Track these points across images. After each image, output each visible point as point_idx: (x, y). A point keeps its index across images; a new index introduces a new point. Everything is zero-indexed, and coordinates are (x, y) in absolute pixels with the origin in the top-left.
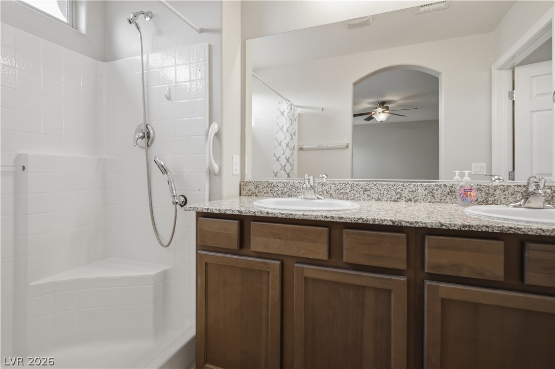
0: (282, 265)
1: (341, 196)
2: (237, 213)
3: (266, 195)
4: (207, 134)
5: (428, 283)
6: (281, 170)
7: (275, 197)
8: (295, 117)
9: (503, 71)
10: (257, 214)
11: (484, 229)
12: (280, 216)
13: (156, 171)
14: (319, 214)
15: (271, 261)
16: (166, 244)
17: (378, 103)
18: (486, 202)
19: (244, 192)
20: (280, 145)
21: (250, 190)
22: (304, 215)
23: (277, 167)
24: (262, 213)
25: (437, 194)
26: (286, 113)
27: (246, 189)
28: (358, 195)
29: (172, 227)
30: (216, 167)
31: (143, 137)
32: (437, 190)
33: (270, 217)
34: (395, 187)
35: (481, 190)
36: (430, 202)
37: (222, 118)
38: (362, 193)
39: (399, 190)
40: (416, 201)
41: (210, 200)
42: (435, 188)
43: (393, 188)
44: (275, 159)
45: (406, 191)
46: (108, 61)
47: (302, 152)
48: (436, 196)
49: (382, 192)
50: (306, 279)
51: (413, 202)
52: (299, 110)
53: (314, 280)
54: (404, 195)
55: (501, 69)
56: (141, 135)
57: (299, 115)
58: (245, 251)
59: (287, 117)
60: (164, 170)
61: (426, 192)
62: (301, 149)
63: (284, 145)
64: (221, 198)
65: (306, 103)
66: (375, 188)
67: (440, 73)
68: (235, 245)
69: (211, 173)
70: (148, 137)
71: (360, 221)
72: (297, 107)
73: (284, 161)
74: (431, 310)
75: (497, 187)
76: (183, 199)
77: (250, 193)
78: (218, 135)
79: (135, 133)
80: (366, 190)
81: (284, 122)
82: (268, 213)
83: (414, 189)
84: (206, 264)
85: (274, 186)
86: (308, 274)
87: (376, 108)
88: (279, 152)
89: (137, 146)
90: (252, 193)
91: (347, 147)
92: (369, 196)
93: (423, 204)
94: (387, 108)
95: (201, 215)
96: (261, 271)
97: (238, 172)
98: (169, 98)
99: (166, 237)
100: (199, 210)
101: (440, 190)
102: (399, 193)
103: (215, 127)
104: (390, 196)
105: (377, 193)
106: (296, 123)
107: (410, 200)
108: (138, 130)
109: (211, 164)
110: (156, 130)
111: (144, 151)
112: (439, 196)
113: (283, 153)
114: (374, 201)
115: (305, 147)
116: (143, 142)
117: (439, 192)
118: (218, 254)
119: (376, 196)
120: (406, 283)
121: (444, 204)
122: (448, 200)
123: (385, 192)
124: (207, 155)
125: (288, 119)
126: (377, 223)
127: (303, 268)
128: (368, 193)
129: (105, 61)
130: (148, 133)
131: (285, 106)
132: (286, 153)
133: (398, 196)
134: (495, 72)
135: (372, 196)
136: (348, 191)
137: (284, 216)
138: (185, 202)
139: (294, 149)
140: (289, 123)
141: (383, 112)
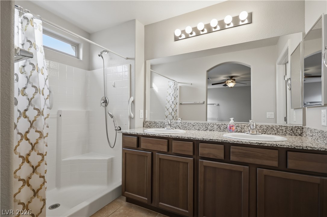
0: (152, 154)
1: (184, 128)
2: (136, 134)
3: (154, 127)
4: (129, 102)
5: (200, 160)
6: (169, 114)
7: (157, 128)
8: (177, 88)
9: (281, 65)
10: (143, 134)
11: (217, 141)
12: (151, 135)
13: (109, 117)
14: (164, 134)
15: (148, 152)
16: (112, 147)
17: (229, 77)
18: (241, 132)
19: (145, 126)
20: (169, 102)
21: (147, 125)
22: (159, 135)
23: (167, 113)
24: (145, 134)
25: (222, 128)
26: (172, 87)
27: (146, 124)
28: (191, 128)
29: (115, 140)
30: (132, 115)
31: (104, 102)
32: (222, 126)
33: (147, 136)
34: (205, 125)
35: (239, 126)
36: (219, 131)
37: (135, 95)
38: (192, 127)
39: (207, 126)
40: (213, 131)
41: (130, 129)
42: (221, 125)
43: (204, 125)
44: (166, 109)
45: (210, 126)
46: (91, 70)
47: (182, 105)
48: (221, 129)
49: (200, 127)
50: (160, 159)
51: (212, 131)
52: (179, 85)
53: (163, 159)
54: (209, 128)
55: (280, 64)
56: (103, 101)
57: (180, 87)
58: (139, 148)
59: (172, 89)
60: (112, 117)
61: (217, 127)
62: (181, 104)
63: (171, 103)
64: (134, 128)
65: (184, 81)
66: (197, 125)
67: (250, 66)
68: (135, 146)
69: (130, 118)
70: (106, 102)
71: (177, 137)
72: (179, 83)
73: (171, 110)
74: (201, 170)
75: (245, 125)
76: (119, 128)
77: (147, 126)
78: (133, 102)
79: (101, 101)
80: (194, 126)
81: (171, 91)
82: (147, 134)
83: (212, 126)
84: (126, 153)
85: (157, 123)
86: (161, 157)
87: (228, 80)
88: (168, 106)
89: (102, 106)
90: (148, 126)
91: (204, 103)
92: (195, 128)
93: (216, 132)
94: (234, 80)
95: (124, 134)
96: (145, 156)
97: (143, 117)
98: (114, 86)
99: (112, 144)
100: (123, 133)
101: (223, 126)
102: (207, 127)
103: (132, 99)
104: (203, 128)
105: (198, 127)
106: (178, 91)
107: (211, 130)
108: (102, 100)
109: (130, 114)
110: (109, 99)
111: (104, 108)
112: (222, 129)
113: (170, 106)
114: (197, 130)
115: (183, 103)
116: (104, 104)
117: (223, 127)
118: (130, 150)
119: (198, 128)
120: (193, 160)
121: (224, 132)
122: (226, 130)
123: (201, 127)
124: (129, 110)
125: (173, 90)
126: (183, 138)
127: (159, 155)
128: (195, 127)
129: (89, 70)
130: (106, 100)
131: (172, 83)
132: (172, 106)
133: (207, 128)
134: (277, 66)
135: (196, 128)
136: (186, 126)
137: (152, 135)
138: (120, 130)
139: (177, 104)
140: (173, 91)
141: (232, 82)
